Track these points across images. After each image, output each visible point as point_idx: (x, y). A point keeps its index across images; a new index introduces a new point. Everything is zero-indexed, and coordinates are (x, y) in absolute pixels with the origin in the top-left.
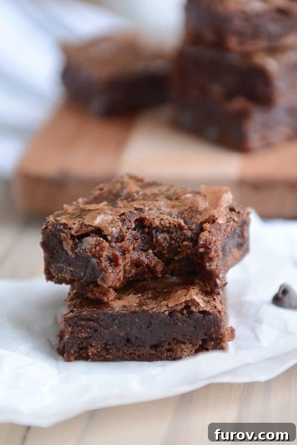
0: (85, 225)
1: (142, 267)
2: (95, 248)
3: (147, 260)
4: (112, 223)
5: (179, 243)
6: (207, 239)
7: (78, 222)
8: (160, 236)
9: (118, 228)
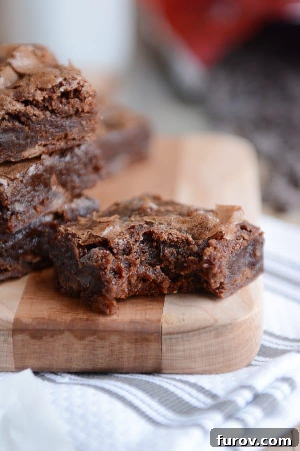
0: (94, 235)
1: (149, 282)
2: (102, 260)
3: (154, 275)
4: (120, 235)
5: (185, 258)
6: (211, 255)
7: (87, 233)
8: (168, 251)
9: (125, 240)
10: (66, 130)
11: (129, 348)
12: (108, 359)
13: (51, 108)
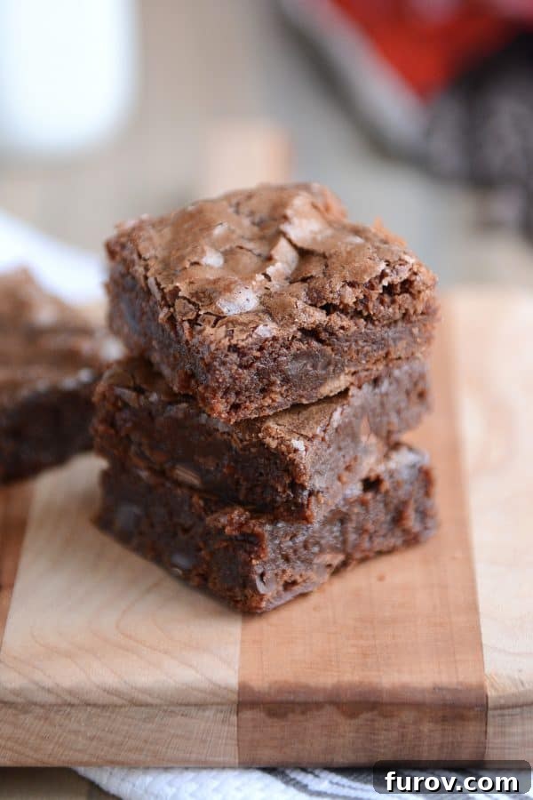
10: (388, 346)
11: (431, 731)
12: (395, 748)
13: (365, 314)
